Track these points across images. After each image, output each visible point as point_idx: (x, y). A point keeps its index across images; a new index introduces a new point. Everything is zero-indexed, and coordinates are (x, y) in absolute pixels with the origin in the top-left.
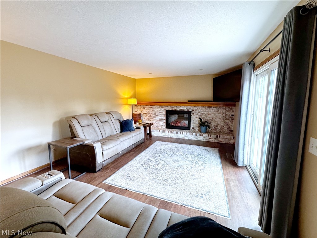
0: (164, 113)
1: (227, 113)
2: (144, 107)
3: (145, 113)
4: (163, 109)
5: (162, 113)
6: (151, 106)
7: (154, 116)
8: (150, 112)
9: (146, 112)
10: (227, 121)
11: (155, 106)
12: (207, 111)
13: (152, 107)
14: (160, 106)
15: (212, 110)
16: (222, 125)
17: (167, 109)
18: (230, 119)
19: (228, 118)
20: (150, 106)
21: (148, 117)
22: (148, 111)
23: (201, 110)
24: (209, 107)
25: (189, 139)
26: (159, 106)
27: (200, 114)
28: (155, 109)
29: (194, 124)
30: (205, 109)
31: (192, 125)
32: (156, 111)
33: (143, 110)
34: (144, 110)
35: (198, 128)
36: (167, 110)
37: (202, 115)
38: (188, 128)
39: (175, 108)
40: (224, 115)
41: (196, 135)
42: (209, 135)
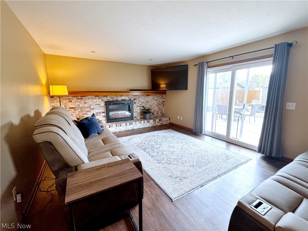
0: (103, 104)
1: (160, 100)
2: (69, 99)
3: (73, 108)
4: (100, 100)
5: (99, 104)
6: (82, 96)
7: (87, 109)
8: (81, 105)
9: (74, 106)
10: (160, 106)
11: (88, 97)
12: (146, 99)
13: (84, 98)
14: (96, 96)
15: (150, 98)
16: (157, 110)
17: (106, 99)
18: (162, 104)
19: (160, 104)
20: (79, 97)
21: (77, 113)
22: (78, 104)
23: (141, 99)
24: (147, 96)
25: (138, 128)
26: (94, 97)
27: (140, 103)
28: (89, 101)
29: (137, 113)
30: (144, 97)
31: (135, 115)
32: (90, 103)
33: (68, 103)
34: (70, 103)
35: (139, 117)
36: (107, 101)
37: (142, 103)
38: (131, 118)
39: (116, 98)
40: (158, 102)
41: (144, 123)
42: (154, 120)
